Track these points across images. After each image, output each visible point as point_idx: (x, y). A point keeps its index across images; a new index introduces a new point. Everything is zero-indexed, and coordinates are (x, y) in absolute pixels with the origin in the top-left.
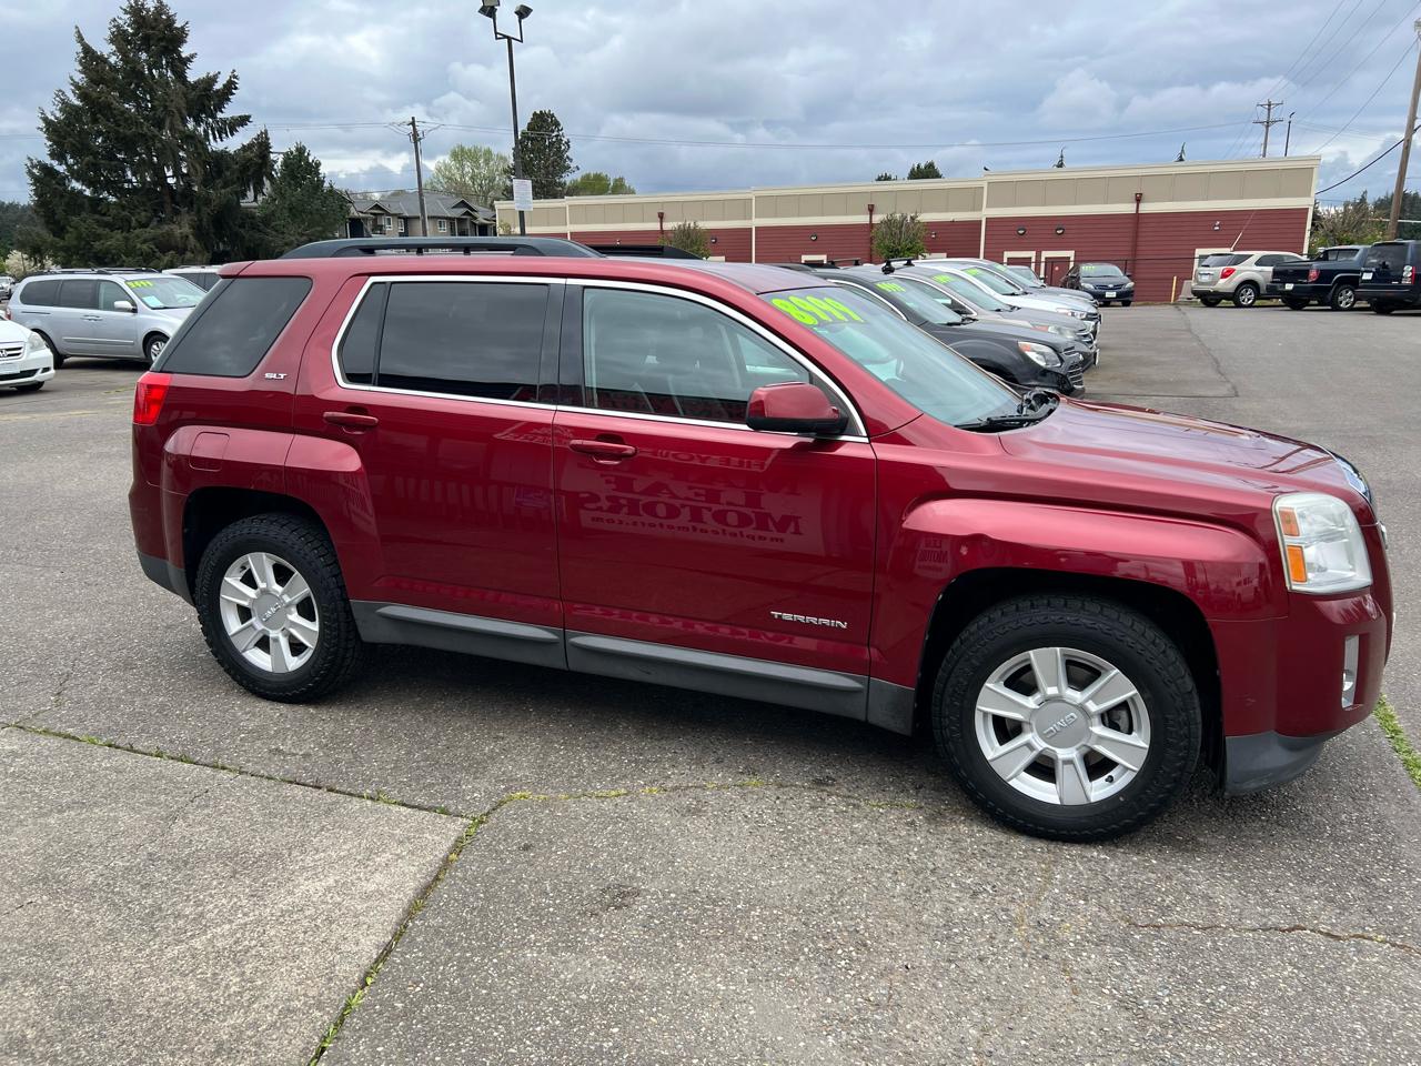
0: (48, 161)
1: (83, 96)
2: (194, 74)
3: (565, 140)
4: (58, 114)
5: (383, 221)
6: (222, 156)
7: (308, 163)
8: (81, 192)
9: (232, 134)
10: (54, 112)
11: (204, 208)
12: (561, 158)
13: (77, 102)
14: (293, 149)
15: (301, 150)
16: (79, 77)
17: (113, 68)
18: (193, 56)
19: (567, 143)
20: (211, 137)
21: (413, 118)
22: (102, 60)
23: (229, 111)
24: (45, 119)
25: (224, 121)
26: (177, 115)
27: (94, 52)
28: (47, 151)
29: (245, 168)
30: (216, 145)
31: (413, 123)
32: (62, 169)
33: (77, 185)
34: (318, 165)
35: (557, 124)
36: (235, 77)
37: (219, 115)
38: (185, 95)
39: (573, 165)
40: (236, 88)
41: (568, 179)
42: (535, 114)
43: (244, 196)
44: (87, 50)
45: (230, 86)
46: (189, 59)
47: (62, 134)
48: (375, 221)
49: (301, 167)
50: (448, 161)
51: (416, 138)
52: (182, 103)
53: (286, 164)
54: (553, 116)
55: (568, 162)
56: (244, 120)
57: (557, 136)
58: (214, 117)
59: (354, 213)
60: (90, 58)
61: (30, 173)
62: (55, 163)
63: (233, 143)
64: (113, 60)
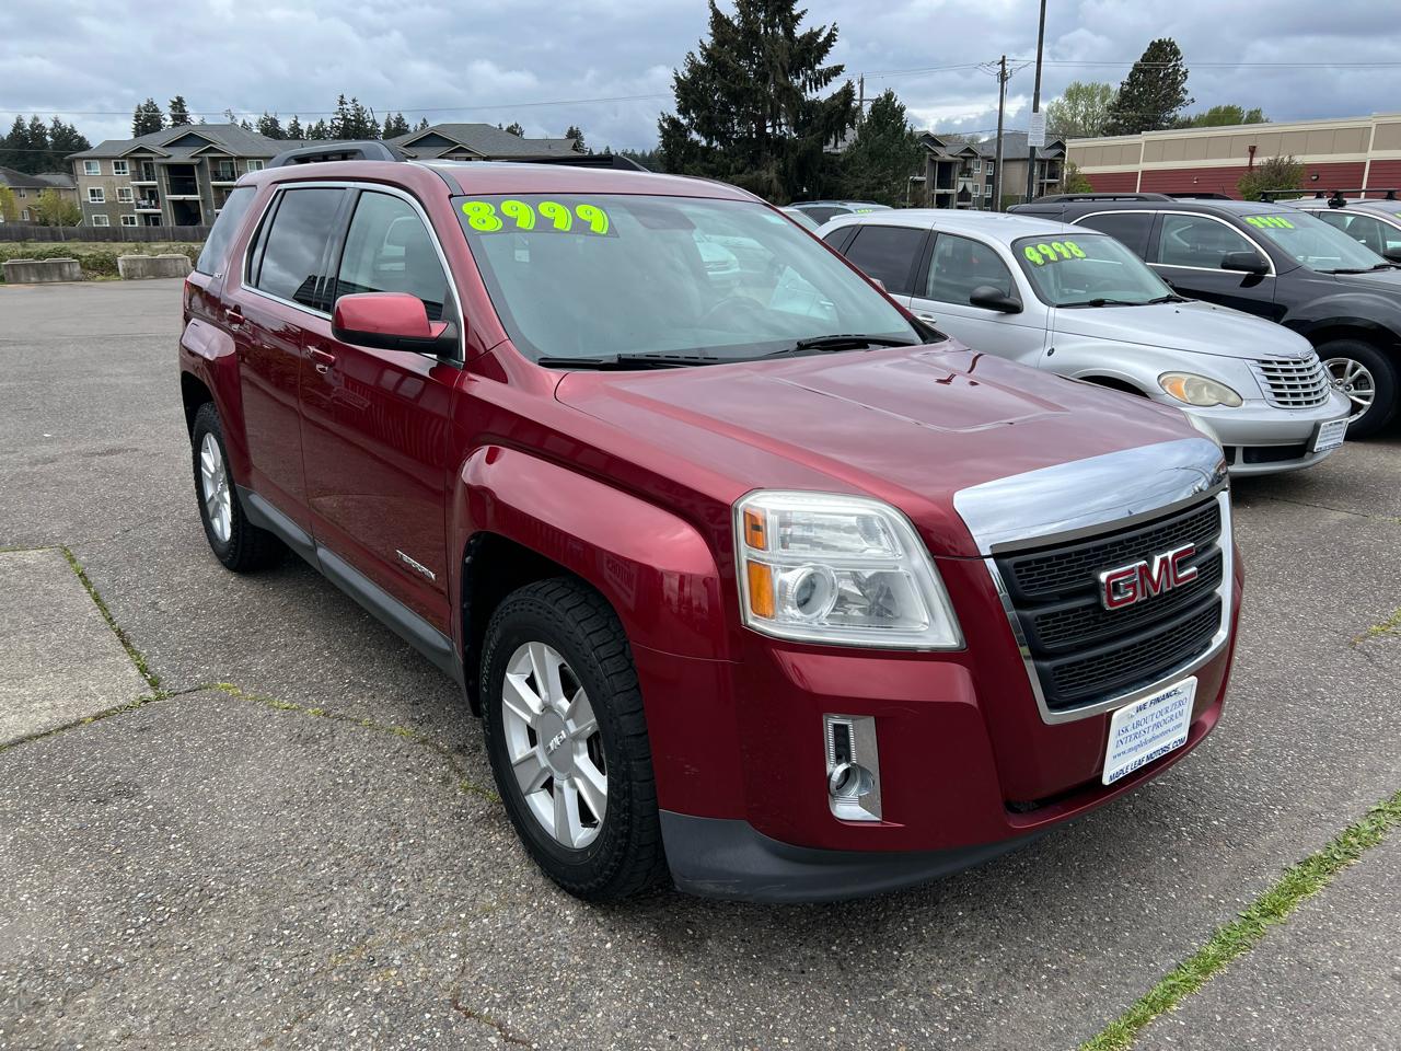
0: (676, 115)
1: (709, 55)
2: (800, 31)
3: (1183, 69)
4: (687, 74)
5: (972, 164)
6: (814, 104)
7: (893, 109)
8: (697, 142)
9: (826, 84)
10: (684, 72)
11: (791, 155)
12: (1175, 90)
13: (703, 63)
14: (882, 95)
15: (889, 96)
16: (708, 41)
17: (736, 30)
18: (803, 13)
19: (1185, 74)
20: (808, 87)
21: (1004, 57)
22: (728, 23)
23: (827, 62)
24: (677, 79)
25: (820, 72)
26: (780, 70)
27: (722, 16)
28: (676, 106)
29: (830, 116)
30: (810, 96)
31: (1003, 62)
32: (685, 122)
33: (695, 136)
34: (902, 109)
35: (1176, 52)
36: (835, 30)
37: (818, 67)
38: (790, 50)
39: (1187, 98)
40: (835, 40)
41: (1181, 113)
42: (1153, 43)
43: (827, 143)
44: (717, 14)
45: (831, 38)
46: (800, 16)
47: (689, 92)
48: (965, 163)
49: (887, 112)
50: (1061, 100)
51: (1003, 77)
52: (785, 57)
53: (874, 109)
54: (1173, 44)
55: (1182, 95)
56: (837, 70)
57: (1175, 65)
58: (812, 68)
59: (944, 155)
60: (719, 21)
61: (661, 127)
62: (681, 117)
63: (824, 94)
64: (736, 23)
